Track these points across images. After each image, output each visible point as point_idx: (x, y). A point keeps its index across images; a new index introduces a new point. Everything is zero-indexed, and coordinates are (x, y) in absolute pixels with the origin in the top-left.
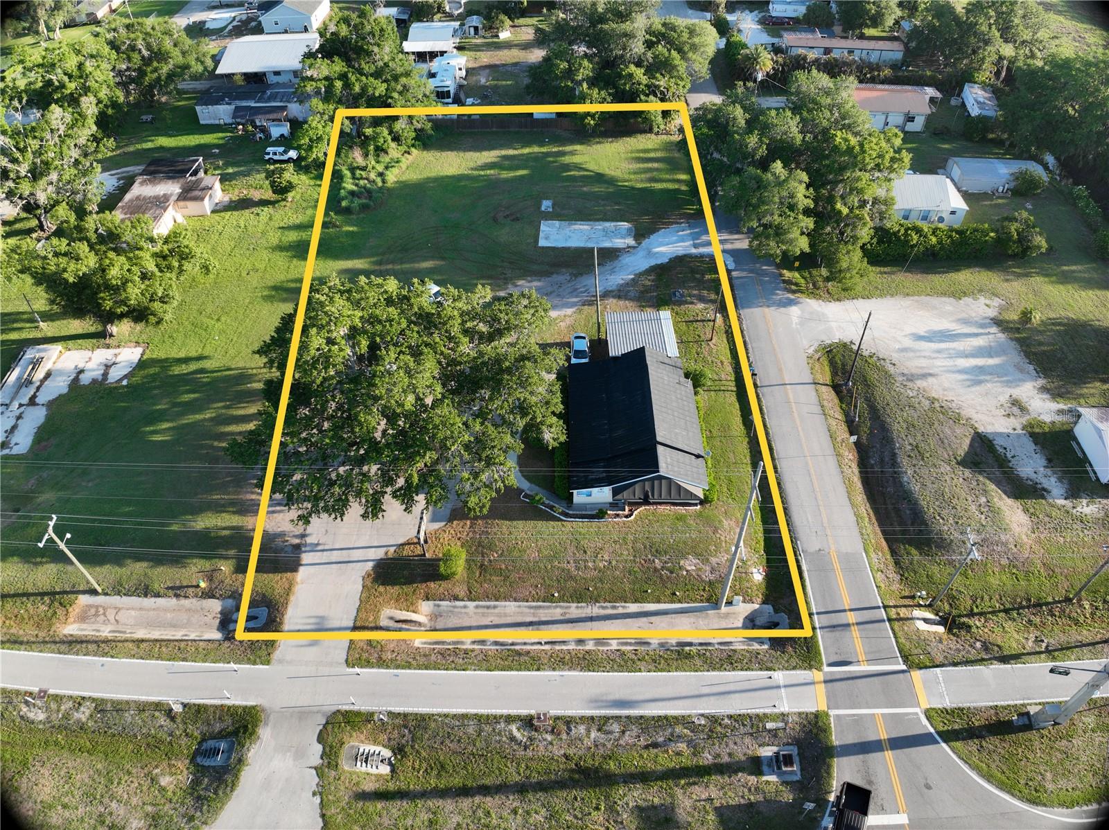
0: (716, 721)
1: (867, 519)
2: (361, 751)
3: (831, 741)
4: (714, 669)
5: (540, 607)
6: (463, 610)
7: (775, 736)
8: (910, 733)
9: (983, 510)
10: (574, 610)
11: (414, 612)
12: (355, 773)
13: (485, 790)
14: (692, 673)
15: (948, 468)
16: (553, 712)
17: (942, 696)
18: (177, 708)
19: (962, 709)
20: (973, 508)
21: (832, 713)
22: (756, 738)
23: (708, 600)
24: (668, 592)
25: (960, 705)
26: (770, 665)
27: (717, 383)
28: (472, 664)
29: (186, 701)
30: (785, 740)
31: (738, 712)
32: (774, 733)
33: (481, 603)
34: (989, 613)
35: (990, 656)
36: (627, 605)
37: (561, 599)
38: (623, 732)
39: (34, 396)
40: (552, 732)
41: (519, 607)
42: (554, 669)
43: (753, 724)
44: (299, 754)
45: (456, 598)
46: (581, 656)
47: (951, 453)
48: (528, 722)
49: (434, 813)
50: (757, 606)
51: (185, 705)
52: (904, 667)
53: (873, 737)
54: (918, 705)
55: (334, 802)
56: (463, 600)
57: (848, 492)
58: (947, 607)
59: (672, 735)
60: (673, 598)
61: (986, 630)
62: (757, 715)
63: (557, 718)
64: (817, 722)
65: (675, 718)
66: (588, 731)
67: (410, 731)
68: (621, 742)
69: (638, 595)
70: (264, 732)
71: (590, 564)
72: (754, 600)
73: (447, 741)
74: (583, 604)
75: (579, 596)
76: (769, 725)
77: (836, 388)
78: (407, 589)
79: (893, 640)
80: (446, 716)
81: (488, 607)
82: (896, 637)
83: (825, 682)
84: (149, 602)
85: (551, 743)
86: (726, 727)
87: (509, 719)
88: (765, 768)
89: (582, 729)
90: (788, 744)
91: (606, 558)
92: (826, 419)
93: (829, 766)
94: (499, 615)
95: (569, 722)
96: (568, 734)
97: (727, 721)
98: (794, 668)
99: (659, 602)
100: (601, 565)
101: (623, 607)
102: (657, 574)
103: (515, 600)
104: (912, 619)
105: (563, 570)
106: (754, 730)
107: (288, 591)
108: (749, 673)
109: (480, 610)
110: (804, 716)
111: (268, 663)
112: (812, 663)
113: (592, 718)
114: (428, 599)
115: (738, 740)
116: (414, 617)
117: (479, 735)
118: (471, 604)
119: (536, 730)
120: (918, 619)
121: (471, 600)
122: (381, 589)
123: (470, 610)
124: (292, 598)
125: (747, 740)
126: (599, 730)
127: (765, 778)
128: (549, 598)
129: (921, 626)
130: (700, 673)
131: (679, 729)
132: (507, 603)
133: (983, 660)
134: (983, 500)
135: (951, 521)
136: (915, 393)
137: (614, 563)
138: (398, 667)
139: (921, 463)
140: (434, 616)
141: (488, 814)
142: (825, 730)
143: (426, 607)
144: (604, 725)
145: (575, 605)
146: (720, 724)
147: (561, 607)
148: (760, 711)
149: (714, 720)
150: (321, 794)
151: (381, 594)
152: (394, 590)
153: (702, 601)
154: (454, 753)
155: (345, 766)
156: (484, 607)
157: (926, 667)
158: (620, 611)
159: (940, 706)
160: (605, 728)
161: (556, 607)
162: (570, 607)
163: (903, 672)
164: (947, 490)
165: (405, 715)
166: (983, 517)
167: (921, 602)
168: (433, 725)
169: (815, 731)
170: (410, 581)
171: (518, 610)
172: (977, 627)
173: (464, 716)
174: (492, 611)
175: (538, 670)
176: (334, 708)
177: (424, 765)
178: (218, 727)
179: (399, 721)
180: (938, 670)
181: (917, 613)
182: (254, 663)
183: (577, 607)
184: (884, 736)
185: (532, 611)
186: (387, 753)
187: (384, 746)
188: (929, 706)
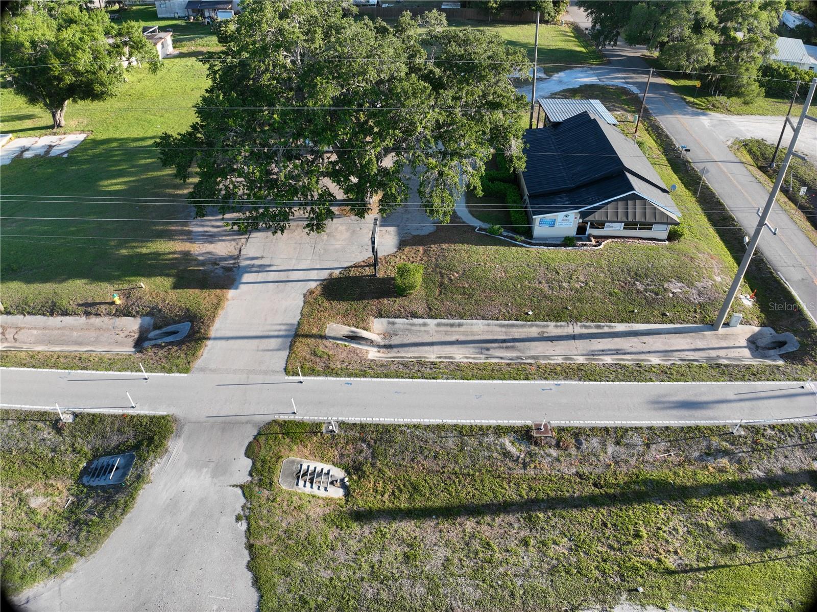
0: (758, 431)
2: (304, 467)
4: (737, 380)
5: (513, 326)
10: (552, 329)
11: (364, 329)
12: (296, 494)
16: (555, 423)
22: (808, 451)
23: (702, 321)
24: (657, 313)
31: (780, 422)
33: (443, 321)
36: (613, 324)
37: (537, 317)
40: (557, 445)
44: (220, 469)
45: (414, 315)
48: (525, 435)
50: (757, 329)
51: (76, 415)
55: (266, 529)
56: (422, 317)
59: (708, 447)
60: (663, 318)
62: (803, 425)
63: (561, 430)
65: (709, 428)
66: (604, 445)
67: (369, 445)
69: (624, 315)
70: (176, 446)
71: (565, 285)
74: (562, 323)
75: (557, 316)
77: (761, 168)
78: (360, 305)
80: (417, 427)
81: (452, 325)
85: (558, 460)
87: (499, 431)
89: (595, 442)
91: (582, 279)
94: (464, 333)
95: (578, 434)
96: (578, 448)
97: (769, 431)
99: (648, 322)
100: (577, 286)
101: (609, 327)
103: (483, 318)
105: (535, 290)
106: (804, 442)
108: (777, 383)
109: (443, 328)
111: (187, 371)
113: (606, 430)
114: (381, 316)
115: (788, 453)
117: (462, 450)
118: (432, 322)
119: (536, 444)
121: (431, 317)
122: (326, 304)
123: (431, 328)
124: (221, 313)
125: (798, 453)
126: (617, 443)
128: (522, 317)
131: (715, 441)
132: (474, 321)
137: (591, 284)
144: (622, 437)
145: (554, 324)
147: (537, 326)
148: (805, 421)
150: (248, 518)
151: (326, 309)
153: (695, 322)
154: (429, 472)
155: (284, 485)
156: (447, 325)
158: (606, 330)
160: (624, 441)
161: (532, 326)
162: (548, 326)
165: (363, 426)
171: (486, 327)
173: (440, 428)
176: (270, 418)
177: (390, 488)
183: (556, 326)
185: (504, 329)
187: (334, 464)
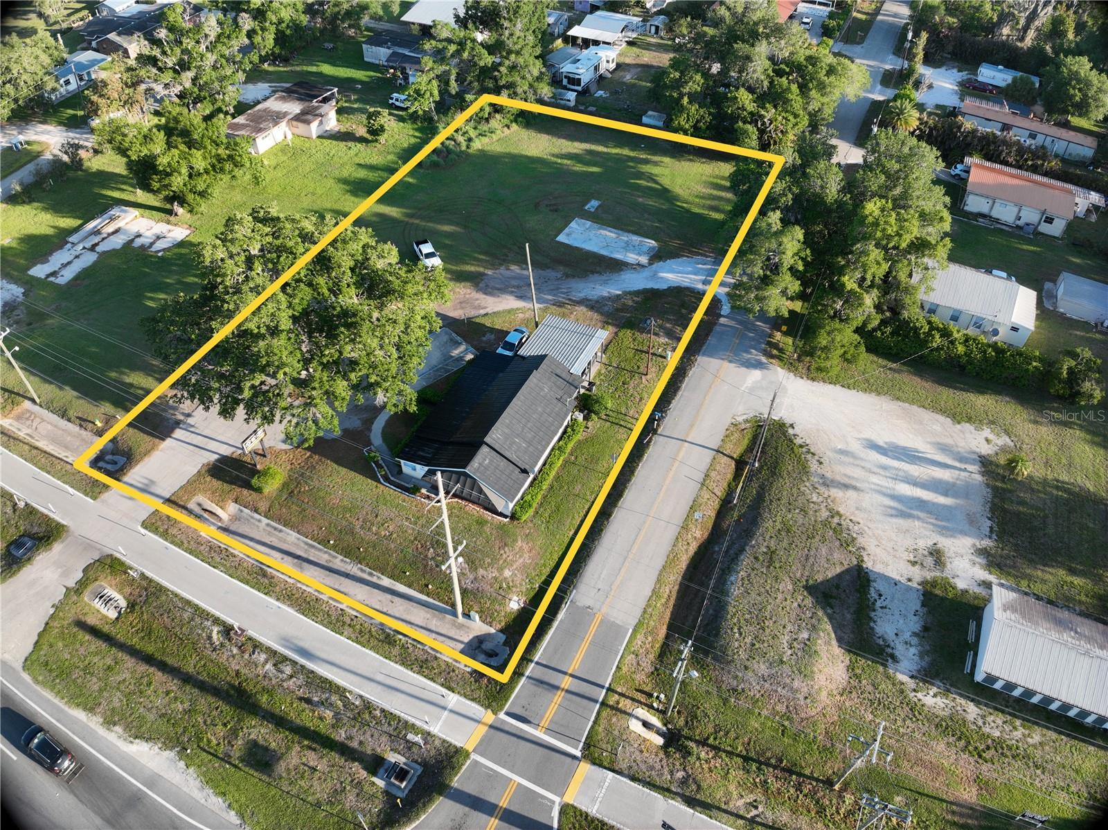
0: (369, 708)
1: (663, 601)
2: (105, 592)
3: (451, 780)
4: (403, 664)
5: (313, 547)
6: (257, 523)
7: (409, 749)
8: (531, 816)
9: (795, 644)
10: (339, 562)
11: (221, 508)
12: (89, 605)
13: (163, 666)
14: (381, 658)
15: (790, 587)
16: (251, 633)
17: (594, 800)
18: (21, 505)
19: (603, 823)
20: (785, 639)
21: (474, 756)
22: (392, 741)
23: (452, 605)
24: (423, 582)
25: (606, 819)
26: (453, 685)
27: (621, 416)
28: (224, 566)
29: (29, 502)
30: (416, 757)
31: (392, 710)
32: (410, 745)
33: (272, 523)
34: (724, 751)
35: (679, 790)
36: (383, 577)
37: (334, 548)
38: (291, 677)
39: (97, 244)
40: (240, 647)
41: (299, 539)
42: (278, 599)
43: (398, 728)
44: (66, 574)
45: (256, 511)
46: (308, 599)
47: (807, 573)
48: (227, 630)
49: (116, 663)
50: (493, 631)
51: (27, 504)
52: (578, 754)
53: (492, 800)
54: (562, 795)
55: (61, 618)
56: (261, 514)
57: (664, 567)
58: (681, 722)
59: (326, 700)
60: (424, 589)
61: (705, 766)
62: (406, 722)
63: (250, 639)
64: (452, 757)
65: (338, 687)
66: (266, 661)
67: (147, 595)
68: (285, 684)
69: (397, 572)
70: (57, 547)
71: (374, 529)
72: (494, 624)
73: (166, 615)
74: (348, 560)
75: (349, 552)
76: (410, 737)
77: (740, 464)
78: (226, 487)
79: (590, 724)
80: (176, 595)
82: (595, 722)
83: (491, 726)
84: (63, 423)
85: (233, 656)
86: (374, 717)
87: (217, 621)
88: (381, 771)
89: (263, 657)
90: (416, 762)
91: (391, 529)
92: (701, 489)
93: (430, 800)
94: (280, 539)
95: (256, 646)
96: (250, 655)
97: (378, 713)
98: (473, 700)
99: (410, 586)
100: (383, 533)
101: (379, 578)
102: (425, 562)
103: (298, 532)
104: (630, 715)
105: (350, 524)
106: (395, 734)
107: (147, 453)
108: (429, 682)
109: (268, 529)
110: (446, 745)
111: (94, 498)
112: (494, 704)
113: (275, 652)
114: (236, 502)
115: (376, 735)
116: (219, 512)
117: (189, 622)
118: (265, 521)
119: (229, 640)
120: (637, 718)
121: (266, 517)
122: (208, 479)
123: (261, 525)
124: (146, 459)
125: (384, 739)
126: (274, 665)
127: (374, 779)
128: (324, 542)
129: (635, 726)
130: (387, 661)
131: (335, 698)
132: (291, 532)
133: (668, 790)
134: (805, 635)
135: (748, 640)
136: (821, 499)
137: (395, 536)
138: (172, 543)
139: (764, 570)
140: (236, 518)
141: (149, 684)
142: (454, 768)
143: (232, 508)
144: (281, 663)
145: (341, 557)
146: (370, 712)
147: (330, 554)
148: (412, 720)
149: (368, 706)
150: (57, 608)
151: (205, 482)
152: (216, 484)
153: (447, 603)
154: (165, 627)
155: (86, 597)
156: (273, 527)
157: (601, 766)
158: (374, 580)
159: (584, 809)
160: (280, 666)
161: (326, 552)
162: (336, 558)
163: (574, 757)
164: (769, 607)
165: (151, 581)
166: (790, 652)
167: (655, 705)
168: (164, 598)
169: (445, 763)
170: (231, 483)
171: (296, 541)
172: (699, 758)
173: (188, 602)
174: (277, 533)
175: (266, 594)
176: (110, 552)
177: (140, 625)
178: (36, 529)
179: (144, 583)
180: (611, 774)
181: (642, 712)
182: (87, 495)
183: (342, 560)
184: (504, 803)
185: (306, 547)
186: (123, 603)
187: (124, 597)
188: (571, 802)
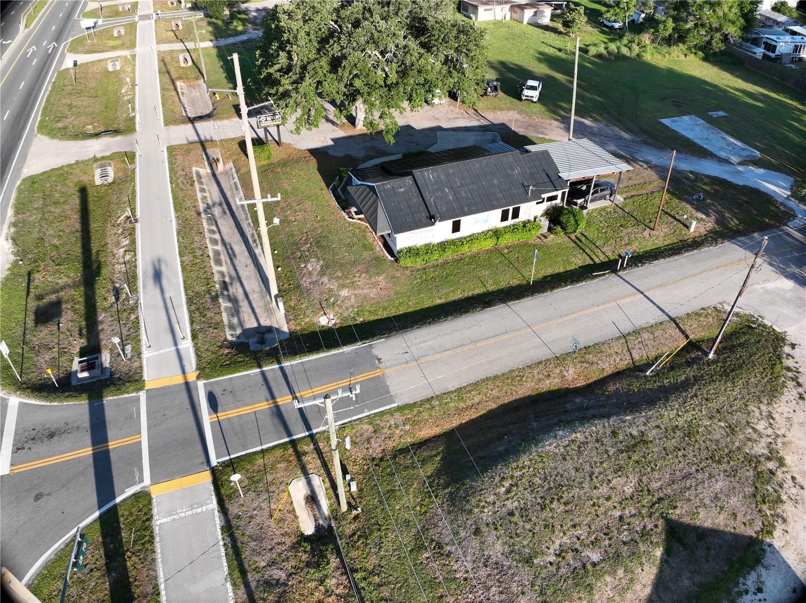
2: (108, 168)
3: (107, 396)
6: (232, 179)
11: (224, 163)
12: (94, 171)
14: (182, 287)
16: (138, 225)
17: (170, 513)
18: (132, 115)
19: (151, 540)
21: (142, 395)
25: (157, 539)
26: (200, 336)
27: (591, 245)
28: (178, 185)
29: (137, 115)
31: (142, 321)
35: (253, 585)
36: (259, 247)
38: (124, 263)
40: (124, 230)
42: (178, 218)
43: (132, 336)
45: (237, 171)
52: (214, 462)
53: (110, 434)
54: (154, 481)
55: (72, 168)
56: (237, 174)
63: (134, 228)
64: (131, 382)
65: (136, 285)
66: (125, 246)
68: (116, 266)
70: (118, 138)
72: (292, 325)
73: (118, 195)
74: (252, 225)
76: (128, 347)
79: (259, 448)
80: (134, 186)
82: (263, 451)
83: (187, 384)
85: (116, 234)
86: (128, 318)
87: (133, 209)
89: (127, 242)
92: (618, 339)
95: (132, 234)
102: (296, 251)
104: (306, 473)
107: (222, 119)
110: (138, 371)
112: (206, 371)
113: (135, 243)
116: (220, 165)
117: (122, 204)
120: (309, 483)
127: (77, 359)
133: (243, 572)
134: (595, 557)
135: (511, 505)
138: (170, 161)
139: (612, 451)
140: (225, 172)
143: (229, 165)
145: (251, 221)
146: (130, 314)
148: (143, 336)
149: (134, 308)
150: (77, 162)
151: (230, 144)
155: (97, 165)
158: (254, 245)
159: (155, 511)
160: (127, 253)
161: (246, 214)
163: (208, 461)
164: (576, 491)
165: (134, 173)
166: (552, 558)
168: (128, 185)
169: (121, 383)
172: (322, 581)
173: (134, 193)
174: (235, 190)
176: (137, 151)
178: (123, 128)
179: (130, 174)
180: (214, 504)
181: (320, 483)
182: (165, 123)
184: (112, 445)
186: (110, 179)
187: (114, 178)
188: (153, 496)
